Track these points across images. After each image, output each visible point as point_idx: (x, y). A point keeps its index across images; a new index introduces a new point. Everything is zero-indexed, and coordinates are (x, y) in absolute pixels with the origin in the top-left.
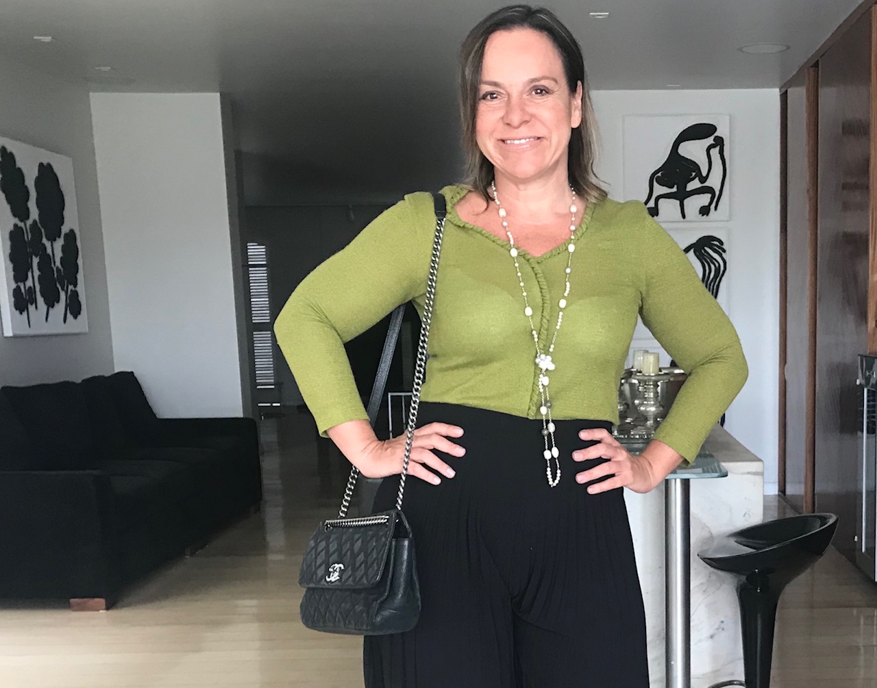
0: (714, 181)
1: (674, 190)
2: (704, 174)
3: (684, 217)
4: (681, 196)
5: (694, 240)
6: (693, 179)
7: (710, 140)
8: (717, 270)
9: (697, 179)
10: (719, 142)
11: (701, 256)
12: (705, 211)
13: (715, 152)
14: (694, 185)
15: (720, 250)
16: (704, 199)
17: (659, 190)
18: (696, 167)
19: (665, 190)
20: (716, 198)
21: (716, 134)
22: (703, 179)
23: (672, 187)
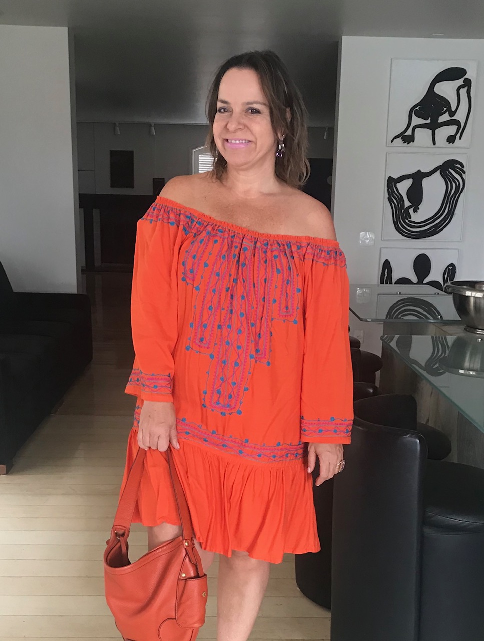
0: (460, 116)
1: (429, 121)
2: (453, 109)
3: (434, 143)
4: (433, 126)
5: (440, 163)
6: (445, 113)
7: (460, 82)
8: (457, 187)
9: (448, 113)
10: (468, 83)
11: (446, 176)
12: (451, 139)
13: (463, 92)
14: (445, 117)
15: (461, 171)
16: (452, 129)
17: (416, 121)
18: (447, 104)
19: (421, 121)
20: (461, 129)
21: (465, 77)
22: (452, 114)
23: (427, 119)
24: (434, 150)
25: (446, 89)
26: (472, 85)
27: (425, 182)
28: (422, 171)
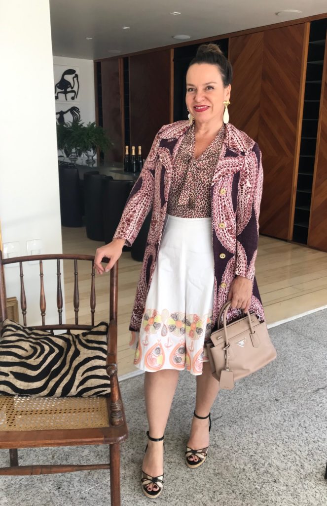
0: (75, 89)
1: (63, 91)
2: (72, 86)
3: (66, 100)
4: (66, 93)
5: (70, 108)
6: (69, 88)
7: (74, 75)
8: (78, 117)
9: (70, 88)
10: (77, 76)
11: (73, 114)
12: (73, 98)
13: (75, 79)
14: (69, 89)
15: (78, 111)
16: (73, 94)
17: (59, 90)
18: (69, 83)
19: (60, 90)
20: (76, 94)
21: (76, 73)
22: (72, 88)
23: (62, 89)
24: (67, 102)
25: (69, 78)
26: (79, 76)
27: (65, 116)
28: (63, 111)
